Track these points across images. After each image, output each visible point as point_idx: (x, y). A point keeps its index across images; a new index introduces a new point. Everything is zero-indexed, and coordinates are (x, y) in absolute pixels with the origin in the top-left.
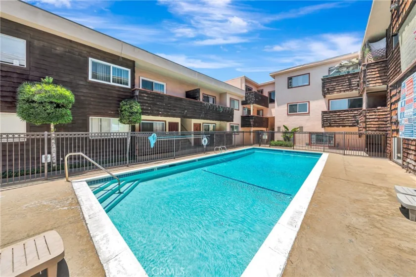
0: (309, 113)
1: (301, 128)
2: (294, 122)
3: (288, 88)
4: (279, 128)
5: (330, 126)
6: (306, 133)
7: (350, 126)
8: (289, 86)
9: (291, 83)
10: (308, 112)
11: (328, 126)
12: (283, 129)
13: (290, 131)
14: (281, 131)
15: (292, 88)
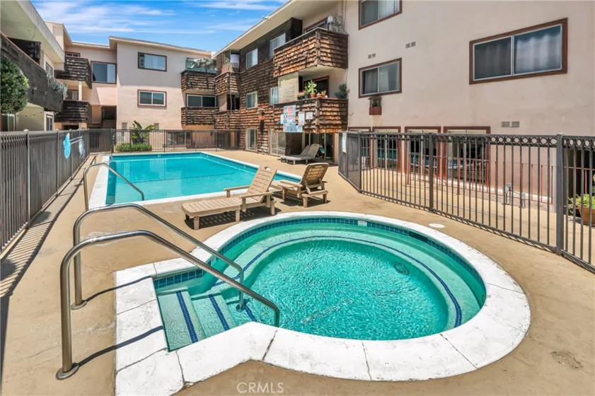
0: (166, 106)
1: (157, 125)
2: (147, 116)
3: (139, 67)
4: (124, 124)
5: (193, 124)
6: (162, 131)
7: (209, 124)
8: (141, 66)
9: (142, 61)
10: (164, 105)
11: (192, 124)
12: (130, 126)
13: (143, 129)
14: (128, 128)
15: (143, 68)
